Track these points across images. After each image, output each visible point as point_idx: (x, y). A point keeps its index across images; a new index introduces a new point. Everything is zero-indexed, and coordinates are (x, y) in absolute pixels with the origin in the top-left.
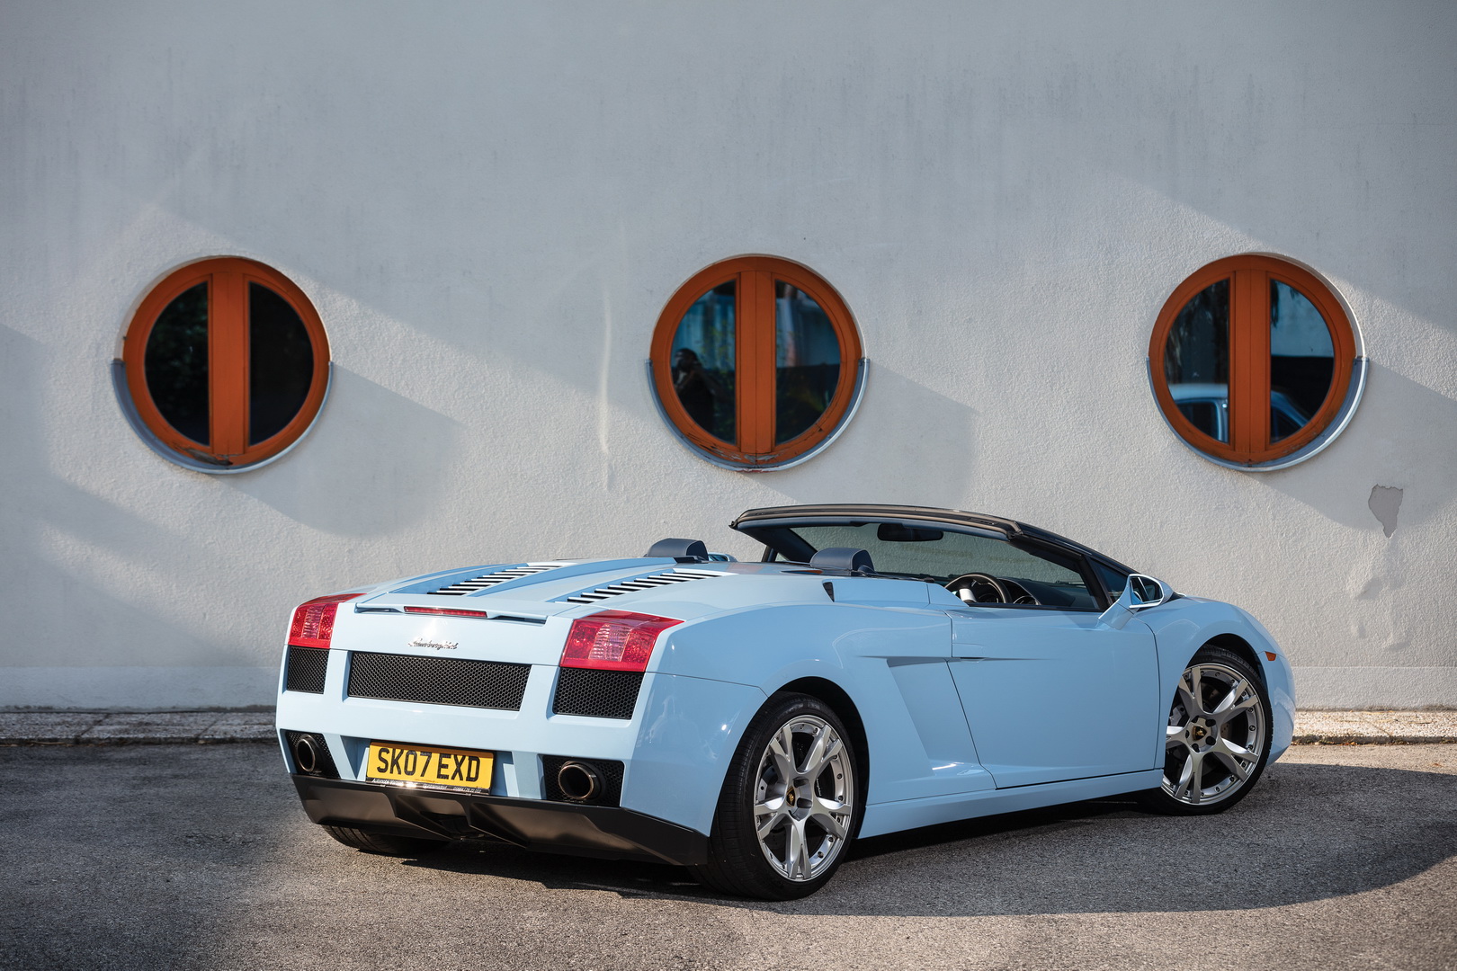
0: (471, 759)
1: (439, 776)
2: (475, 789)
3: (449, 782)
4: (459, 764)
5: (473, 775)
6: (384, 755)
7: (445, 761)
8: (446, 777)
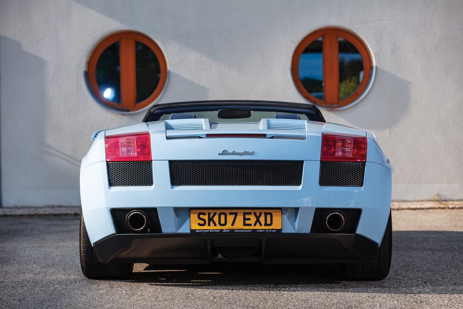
0: (266, 214)
1: (245, 224)
2: (272, 229)
3: (253, 227)
4: (258, 218)
5: (269, 222)
6: (202, 216)
7: (247, 216)
8: (250, 225)
